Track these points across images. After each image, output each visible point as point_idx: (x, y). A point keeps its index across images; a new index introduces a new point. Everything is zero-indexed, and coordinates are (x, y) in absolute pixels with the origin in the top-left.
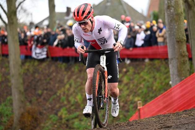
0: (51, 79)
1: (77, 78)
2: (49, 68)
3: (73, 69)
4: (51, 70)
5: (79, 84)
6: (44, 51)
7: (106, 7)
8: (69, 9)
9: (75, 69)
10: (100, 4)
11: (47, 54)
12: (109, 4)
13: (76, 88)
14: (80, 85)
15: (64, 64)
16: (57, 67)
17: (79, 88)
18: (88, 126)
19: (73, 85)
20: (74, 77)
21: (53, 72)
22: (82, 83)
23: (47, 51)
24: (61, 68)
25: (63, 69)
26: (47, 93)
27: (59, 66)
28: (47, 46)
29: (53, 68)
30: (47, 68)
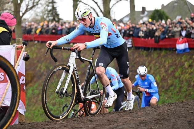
0: (135, 63)
1: (156, 62)
2: (133, 55)
3: (152, 56)
4: (135, 57)
5: (157, 67)
6: (129, 42)
7: (174, 7)
8: (144, 9)
9: (154, 55)
10: (169, 4)
11: (132, 44)
12: (176, 4)
13: (155, 71)
14: (159, 68)
15: (145, 52)
16: (139, 54)
17: (158, 70)
18: (165, 100)
19: (153, 68)
20: (154, 62)
21: (136, 57)
22: (160, 67)
23: (131, 42)
24: (143, 55)
25: (145, 55)
26: (132, 74)
27: (141, 53)
28: (131, 38)
29: (136, 55)
30: (132, 55)
